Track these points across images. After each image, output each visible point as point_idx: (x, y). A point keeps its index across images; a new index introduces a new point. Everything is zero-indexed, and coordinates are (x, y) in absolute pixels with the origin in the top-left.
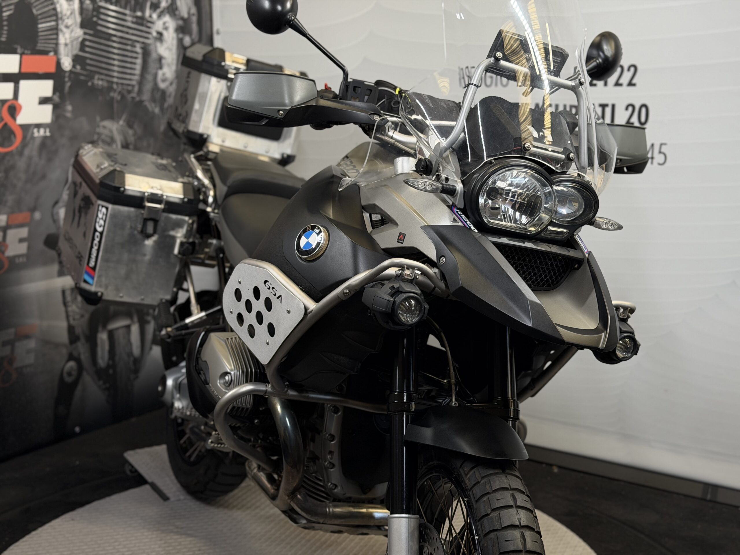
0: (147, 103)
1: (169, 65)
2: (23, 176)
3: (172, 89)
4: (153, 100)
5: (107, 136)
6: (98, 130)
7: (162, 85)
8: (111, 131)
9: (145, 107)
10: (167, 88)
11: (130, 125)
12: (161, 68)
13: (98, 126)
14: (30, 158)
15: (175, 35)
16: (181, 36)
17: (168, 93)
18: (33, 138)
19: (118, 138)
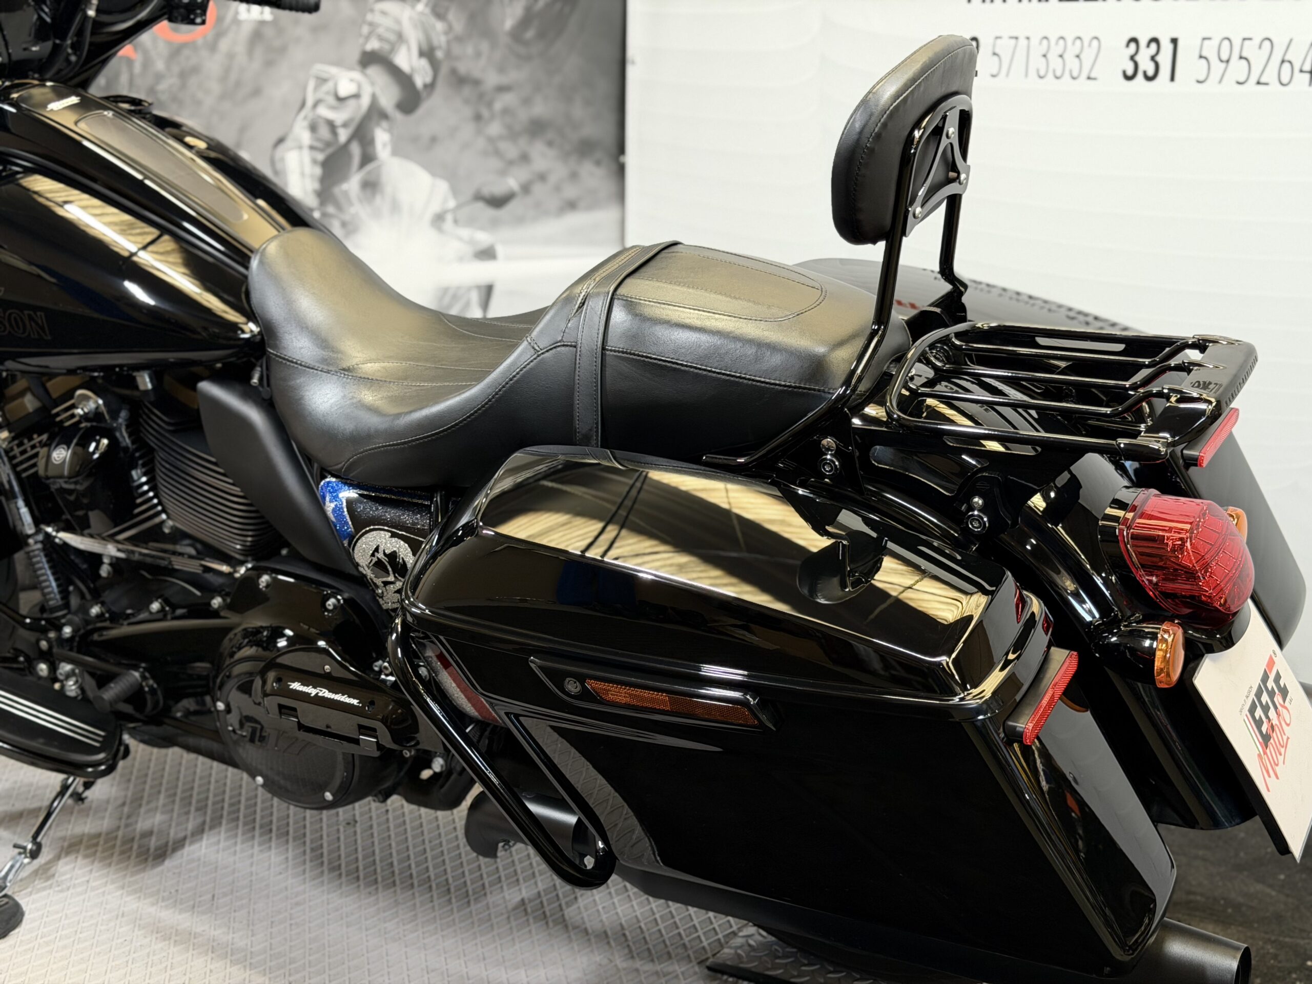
2: (216, 88)
5: (388, 29)
6: (369, 17)
8: (398, 22)
11: (439, 14)
13: (372, 11)
14: (231, 56)
18: (236, 22)
19: (414, 37)
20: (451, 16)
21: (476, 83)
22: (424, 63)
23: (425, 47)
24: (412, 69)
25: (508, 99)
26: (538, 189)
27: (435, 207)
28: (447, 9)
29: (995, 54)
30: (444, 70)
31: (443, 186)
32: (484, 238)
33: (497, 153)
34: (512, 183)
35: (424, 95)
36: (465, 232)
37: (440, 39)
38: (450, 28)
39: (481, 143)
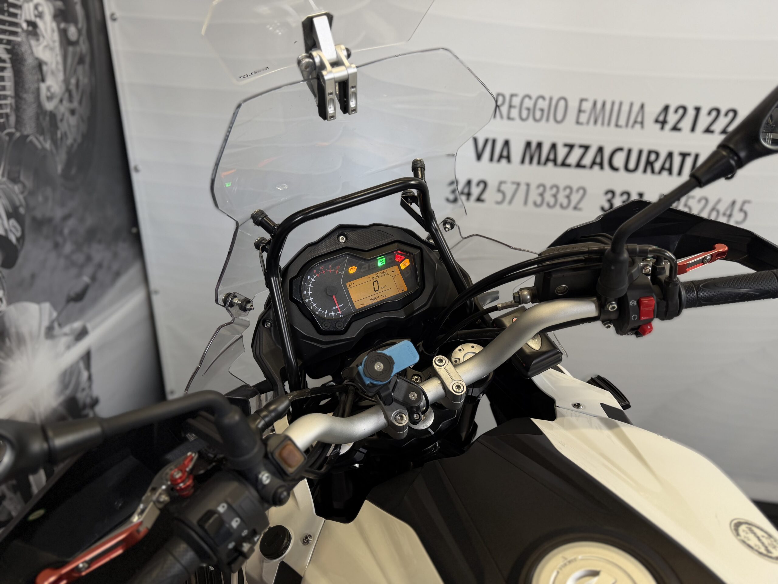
0: (31, 138)
1: (53, 73)
3: (63, 109)
4: (40, 131)
7: (49, 106)
9: (31, 142)
10: (56, 107)
12: (43, 80)
15: (54, 25)
16: (63, 25)
17: (59, 117)
20: (22, 178)
21: (50, 220)
22: (13, 222)
23: (10, 210)
24: (6, 231)
25: (71, 223)
26: (101, 275)
27: (46, 323)
28: (19, 172)
29: (499, 190)
30: (28, 221)
31: (47, 306)
32: (77, 325)
33: (73, 264)
34: (86, 279)
35: (19, 247)
36: (67, 329)
37: (19, 199)
38: (24, 186)
39: (62, 262)
